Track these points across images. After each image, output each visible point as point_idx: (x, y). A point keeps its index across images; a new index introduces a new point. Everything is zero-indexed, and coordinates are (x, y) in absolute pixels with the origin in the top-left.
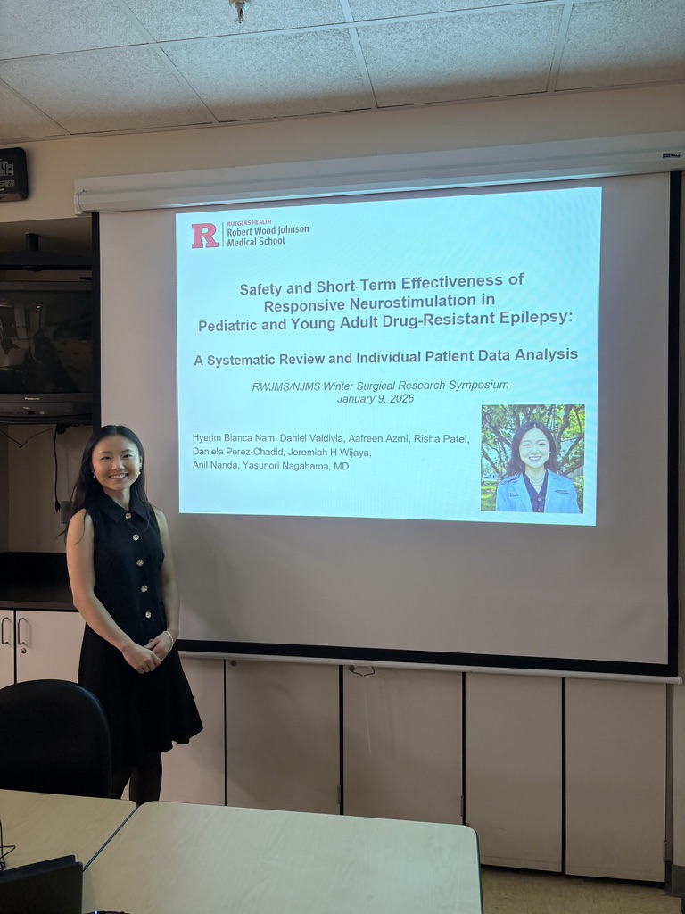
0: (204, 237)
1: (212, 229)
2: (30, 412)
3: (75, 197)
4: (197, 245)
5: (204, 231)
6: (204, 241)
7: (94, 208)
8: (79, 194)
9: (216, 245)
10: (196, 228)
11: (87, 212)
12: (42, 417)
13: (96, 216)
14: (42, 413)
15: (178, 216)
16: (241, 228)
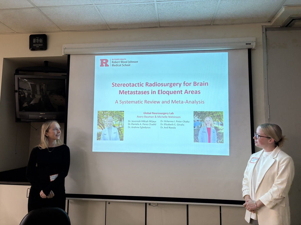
0: (104, 63)
1: (107, 61)
2: (41, 118)
3: (63, 50)
4: (102, 65)
5: (104, 61)
6: (104, 64)
7: (69, 53)
9: (108, 66)
10: (102, 60)
11: (66, 55)
13: (69, 56)
14: (46, 118)
15: (96, 57)
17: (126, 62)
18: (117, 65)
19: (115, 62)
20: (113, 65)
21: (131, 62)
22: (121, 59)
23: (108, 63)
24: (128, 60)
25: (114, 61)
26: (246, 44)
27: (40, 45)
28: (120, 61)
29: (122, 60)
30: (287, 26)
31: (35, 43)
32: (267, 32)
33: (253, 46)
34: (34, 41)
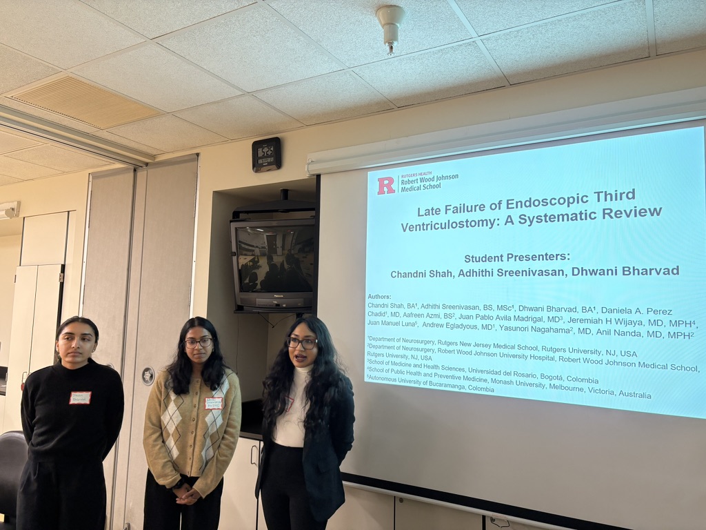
0: (386, 186)
1: (391, 180)
2: (277, 305)
3: (306, 166)
4: (381, 192)
5: (386, 182)
6: (386, 189)
7: (318, 172)
8: (309, 164)
9: (394, 191)
10: (381, 180)
11: (314, 175)
12: (285, 308)
13: (318, 177)
14: (284, 306)
16: (411, 179)
17: (432, 179)
18: (412, 189)
19: (409, 182)
20: (403, 190)
21: (443, 178)
22: (421, 174)
23: (394, 186)
24: (435, 174)
25: (406, 179)
27: (269, 160)
28: (418, 177)
29: (423, 177)
31: (261, 158)
34: (260, 153)
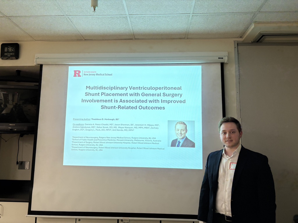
0: (77, 74)
1: (79, 72)
2: (11, 129)
4: (75, 76)
5: (77, 72)
6: (77, 75)
7: (41, 63)
8: (36, 59)
12: (15, 131)
13: (41, 66)
26: (219, 58)
27: (11, 54)
30: (258, 42)
32: (238, 47)
33: (225, 60)
34: (6, 50)
